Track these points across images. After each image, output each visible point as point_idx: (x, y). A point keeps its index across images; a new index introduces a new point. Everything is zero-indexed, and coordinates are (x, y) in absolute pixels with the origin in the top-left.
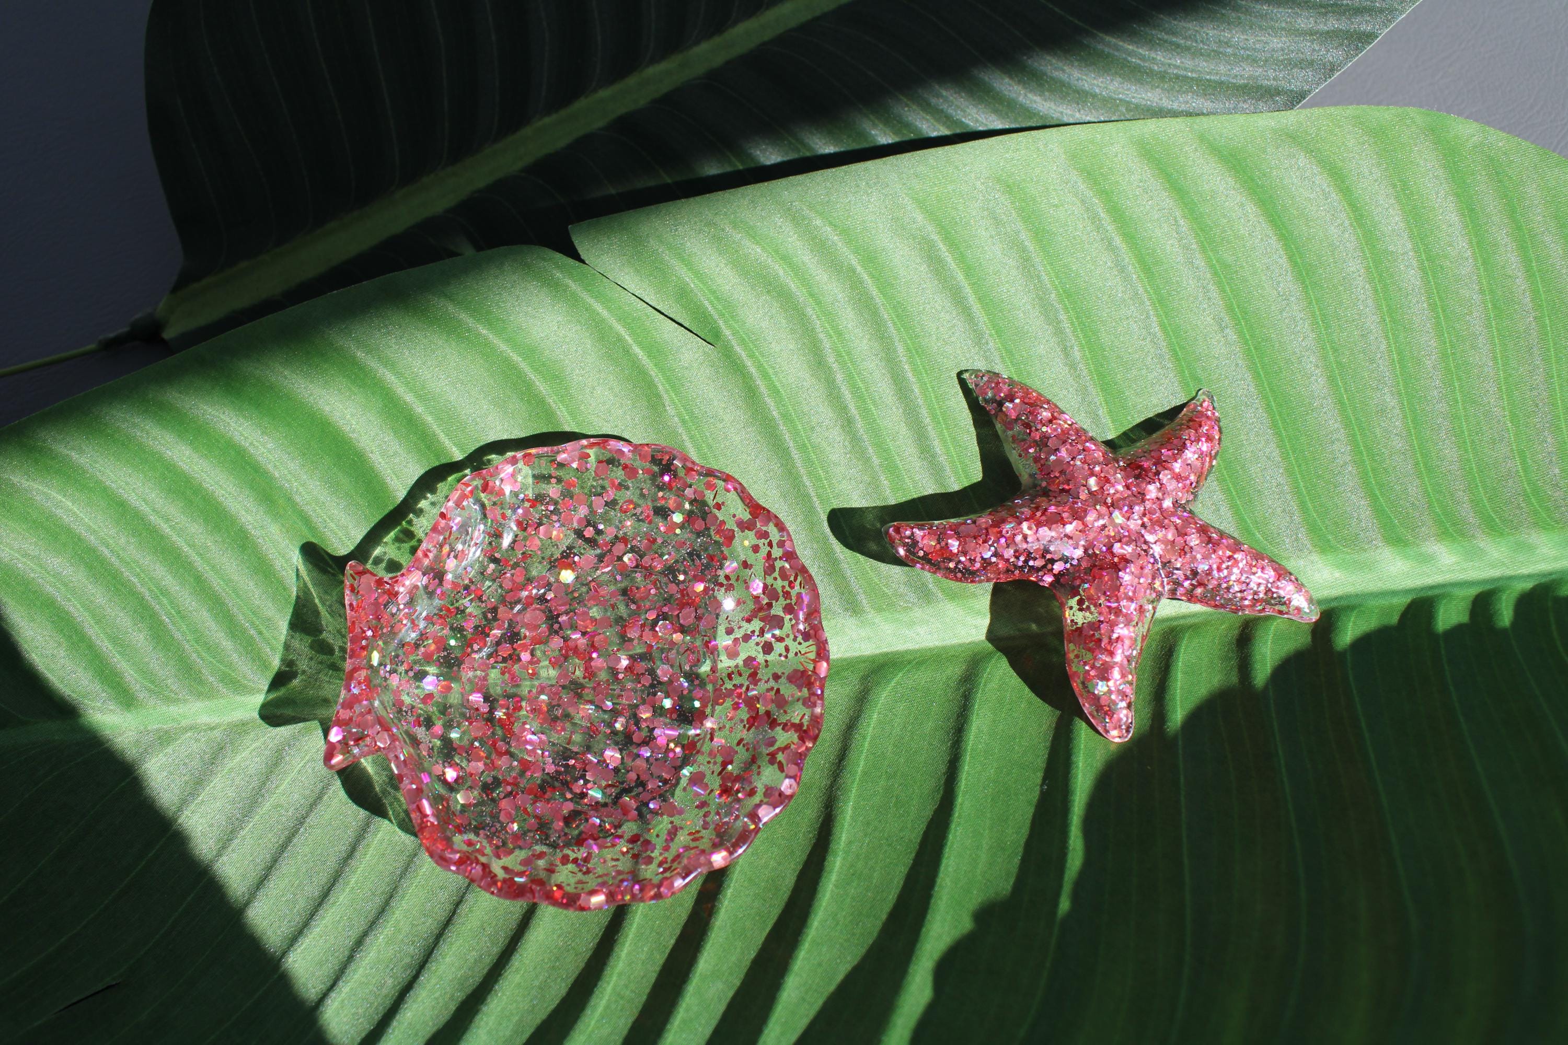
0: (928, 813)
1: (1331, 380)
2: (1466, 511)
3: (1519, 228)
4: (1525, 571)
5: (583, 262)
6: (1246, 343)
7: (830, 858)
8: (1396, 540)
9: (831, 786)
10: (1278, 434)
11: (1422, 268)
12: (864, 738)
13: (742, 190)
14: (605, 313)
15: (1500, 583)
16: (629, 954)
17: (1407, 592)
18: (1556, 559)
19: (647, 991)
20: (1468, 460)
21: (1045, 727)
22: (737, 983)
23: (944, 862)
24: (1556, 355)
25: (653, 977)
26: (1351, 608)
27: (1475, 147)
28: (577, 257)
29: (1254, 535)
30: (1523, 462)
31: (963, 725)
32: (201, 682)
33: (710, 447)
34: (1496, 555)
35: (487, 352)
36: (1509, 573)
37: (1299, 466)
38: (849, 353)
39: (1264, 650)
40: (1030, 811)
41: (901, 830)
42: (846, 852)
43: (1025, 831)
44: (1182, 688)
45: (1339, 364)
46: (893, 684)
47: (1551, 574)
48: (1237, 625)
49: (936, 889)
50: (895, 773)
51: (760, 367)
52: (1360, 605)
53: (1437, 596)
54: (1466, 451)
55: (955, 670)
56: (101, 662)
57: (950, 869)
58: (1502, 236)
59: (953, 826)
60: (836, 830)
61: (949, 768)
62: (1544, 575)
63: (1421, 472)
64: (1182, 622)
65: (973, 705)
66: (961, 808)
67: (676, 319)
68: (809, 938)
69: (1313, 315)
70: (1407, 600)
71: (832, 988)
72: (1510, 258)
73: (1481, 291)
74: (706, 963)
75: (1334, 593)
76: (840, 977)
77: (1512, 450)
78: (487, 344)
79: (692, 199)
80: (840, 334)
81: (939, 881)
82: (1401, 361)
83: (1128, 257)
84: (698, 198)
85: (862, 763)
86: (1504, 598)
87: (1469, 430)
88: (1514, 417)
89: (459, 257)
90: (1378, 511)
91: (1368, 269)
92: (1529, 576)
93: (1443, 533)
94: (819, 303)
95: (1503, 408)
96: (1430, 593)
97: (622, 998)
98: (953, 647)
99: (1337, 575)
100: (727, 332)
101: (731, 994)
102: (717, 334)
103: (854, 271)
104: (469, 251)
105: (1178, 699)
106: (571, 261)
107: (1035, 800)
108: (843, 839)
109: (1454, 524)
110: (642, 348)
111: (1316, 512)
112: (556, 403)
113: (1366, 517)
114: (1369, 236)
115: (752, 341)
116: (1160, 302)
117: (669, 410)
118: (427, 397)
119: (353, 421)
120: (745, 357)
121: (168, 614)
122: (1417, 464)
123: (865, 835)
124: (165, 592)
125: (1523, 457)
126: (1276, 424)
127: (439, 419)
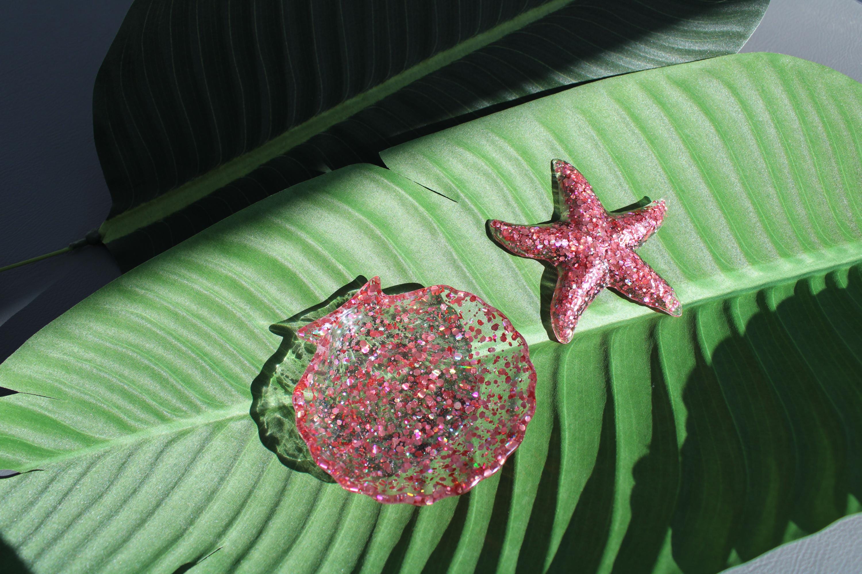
0: (602, 405)
1: (743, 184)
2: (813, 238)
3: (816, 103)
4: (844, 261)
5: (388, 169)
6: (702, 171)
7: (562, 433)
8: (785, 255)
9: (553, 401)
10: (724, 213)
11: (776, 127)
12: (563, 376)
13: (466, 124)
14: (403, 192)
15: (834, 269)
16: (479, 492)
17: (794, 278)
18: (857, 254)
19: (492, 507)
20: (810, 214)
21: (645, 360)
22: (534, 495)
23: (617, 426)
24: (842, 161)
25: (492, 501)
26: (772, 288)
27: (791, 67)
28: (385, 166)
29: (721, 260)
30: (835, 212)
31: (608, 365)
32: (232, 395)
33: (463, 250)
34: (830, 256)
35: (349, 217)
36: (838, 263)
37: (735, 226)
38: (521, 198)
39: (737, 312)
40: (650, 398)
41: (592, 416)
42: (570, 429)
43: (650, 407)
44: (704, 333)
45: (746, 176)
46: (570, 350)
47: (856, 261)
48: (721, 302)
49: (617, 438)
50: (582, 391)
51: (480, 209)
52: (775, 286)
53: (809, 278)
54: (809, 210)
55: (597, 340)
56: (180, 393)
57: (621, 428)
58: (809, 108)
59: (616, 409)
60: (562, 420)
61: (606, 384)
62: (853, 262)
63: (790, 222)
64: (696, 304)
65: (610, 355)
66: (618, 401)
67: (437, 192)
68: (564, 470)
69: (731, 155)
70: (795, 281)
71: (581, 490)
72: (814, 117)
73: (804, 135)
74: (518, 489)
75: (761, 282)
76: (583, 484)
77: (829, 208)
78: (350, 213)
79: (436, 133)
80: (515, 190)
81: (617, 434)
82: (773, 171)
83: (642, 137)
84: (439, 133)
85: (565, 388)
86: (838, 274)
87: (808, 200)
88: (827, 191)
89: (323, 175)
90: (774, 243)
91: (752, 130)
92: (847, 264)
93: (805, 249)
94: (503, 176)
95: (822, 188)
96: (805, 277)
97: (481, 512)
98: (593, 330)
99: (761, 274)
100: (462, 195)
101: (533, 501)
102: (458, 197)
103: (517, 159)
104: (328, 171)
105: (704, 338)
106: (383, 169)
107: (651, 392)
108: (566, 423)
109: (809, 244)
110: (424, 207)
111: (746, 246)
112: (386, 238)
113: (769, 246)
114: (750, 115)
115: (475, 198)
116: (660, 157)
117: (441, 235)
118: (323, 242)
119: (289, 258)
120: (473, 207)
121: (209, 365)
122: (788, 218)
123: (576, 421)
124: (206, 354)
125: (834, 210)
126: (722, 207)
127: (331, 252)
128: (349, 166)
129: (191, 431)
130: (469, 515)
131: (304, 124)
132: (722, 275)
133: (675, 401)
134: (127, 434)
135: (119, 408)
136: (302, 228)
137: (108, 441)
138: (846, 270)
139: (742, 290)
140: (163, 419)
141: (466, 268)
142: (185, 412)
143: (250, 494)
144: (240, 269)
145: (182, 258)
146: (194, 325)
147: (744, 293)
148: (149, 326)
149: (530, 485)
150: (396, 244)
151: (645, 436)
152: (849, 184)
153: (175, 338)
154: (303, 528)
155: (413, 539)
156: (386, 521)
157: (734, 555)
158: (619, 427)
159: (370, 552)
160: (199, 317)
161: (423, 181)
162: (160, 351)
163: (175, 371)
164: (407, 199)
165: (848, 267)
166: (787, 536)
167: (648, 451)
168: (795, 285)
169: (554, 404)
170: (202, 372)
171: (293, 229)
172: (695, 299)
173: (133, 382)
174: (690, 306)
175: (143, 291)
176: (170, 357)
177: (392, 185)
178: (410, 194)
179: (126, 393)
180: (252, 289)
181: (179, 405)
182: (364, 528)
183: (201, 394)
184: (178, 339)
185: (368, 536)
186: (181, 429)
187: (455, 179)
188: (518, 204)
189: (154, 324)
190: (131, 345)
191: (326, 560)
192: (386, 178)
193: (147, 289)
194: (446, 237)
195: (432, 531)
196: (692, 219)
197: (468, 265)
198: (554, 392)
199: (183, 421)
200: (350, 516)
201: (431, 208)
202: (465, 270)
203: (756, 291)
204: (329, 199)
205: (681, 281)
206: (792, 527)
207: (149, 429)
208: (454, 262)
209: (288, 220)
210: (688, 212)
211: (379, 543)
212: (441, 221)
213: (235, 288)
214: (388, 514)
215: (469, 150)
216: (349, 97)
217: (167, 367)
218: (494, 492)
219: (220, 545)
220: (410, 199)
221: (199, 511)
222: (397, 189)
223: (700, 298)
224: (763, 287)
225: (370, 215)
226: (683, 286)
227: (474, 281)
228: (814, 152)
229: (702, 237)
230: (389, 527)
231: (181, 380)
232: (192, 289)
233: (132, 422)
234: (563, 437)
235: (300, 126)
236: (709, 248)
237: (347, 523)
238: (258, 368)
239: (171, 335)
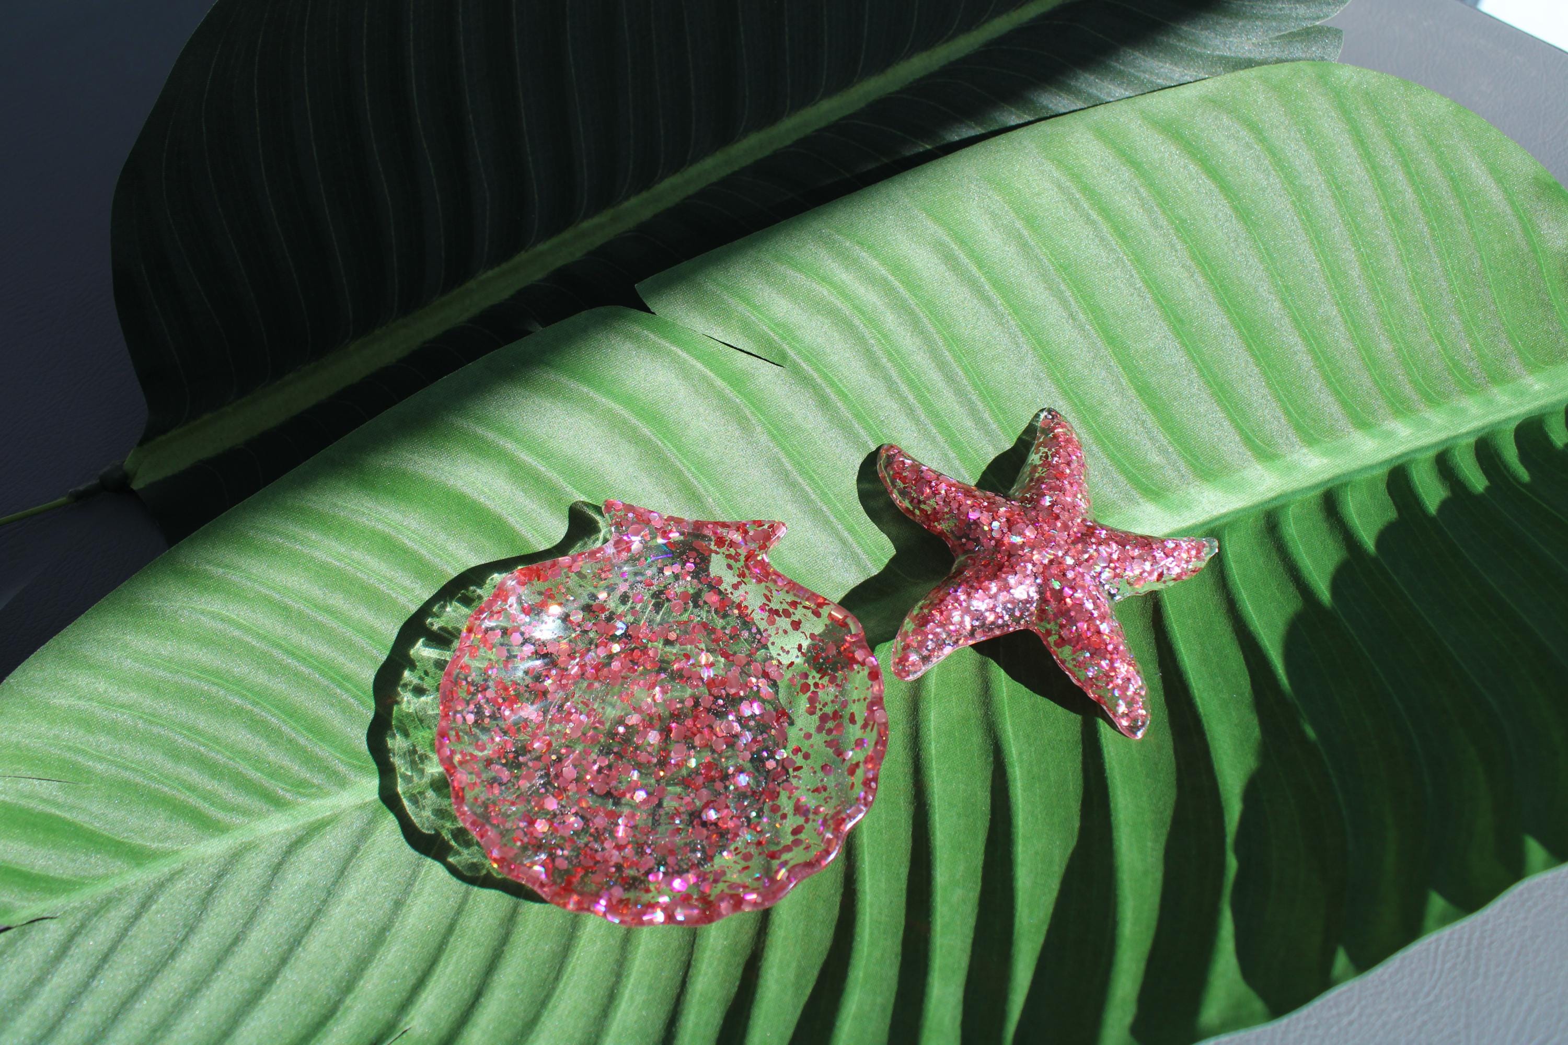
1: (1283, 301)
2: (1408, 390)
3: (1400, 150)
4: (1463, 430)
5: (653, 313)
6: (1212, 283)
7: (1010, 770)
8: (1363, 424)
9: (986, 714)
10: (1253, 355)
11: (1334, 196)
14: (685, 355)
15: (1448, 444)
17: (1381, 464)
18: (1484, 416)
20: (1400, 349)
23: (1105, 750)
24: (1447, 251)
26: (1346, 485)
28: (648, 310)
29: (1254, 441)
30: (1441, 343)
33: (799, 452)
34: (1439, 421)
35: (589, 406)
36: (1453, 433)
37: (1276, 378)
38: (897, 352)
39: (1290, 531)
41: (1057, 735)
42: (1021, 761)
45: (1286, 287)
47: (1483, 428)
48: (1262, 516)
49: (1108, 771)
51: (826, 377)
52: (1350, 482)
53: (1407, 462)
54: (1397, 342)
56: (305, 752)
57: (1112, 754)
58: (1388, 158)
60: (1005, 747)
62: (1480, 430)
63: (1368, 366)
64: (1217, 523)
67: (746, 350)
68: (1020, 834)
69: (1260, 251)
70: (1386, 469)
72: (1397, 175)
73: (1382, 208)
74: (941, 876)
75: (1326, 476)
77: (1431, 336)
80: (885, 336)
81: (1107, 766)
82: (1333, 276)
83: (1105, 228)
85: (1005, 689)
86: (1456, 454)
87: (1395, 324)
88: (1427, 307)
89: (531, 336)
90: (1344, 404)
91: (1293, 203)
92: (1468, 433)
93: (1396, 412)
94: (863, 313)
95: (1417, 301)
96: (1400, 462)
97: (880, 923)
99: (1325, 461)
100: (791, 353)
102: (784, 356)
103: (886, 280)
105: (1238, 582)
106: (645, 314)
108: (1014, 752)
109: (1402, 403)
110: (724, 379)
111: (1296, 412)
112: (660, 440)
113: (1335, 409)
114: (1289, 177)
115: (814, 356)
116: (1138, 261)
117: (759, 429)
118: (547, 456)
119: (486, 490)
120: (811, 372)
121: (355, 697)
122: (1364, 359)
123: (1030, 745)
124: (347, 678)
125: (1439, 338)
126: (1249, 346)
127: (561, 473)
128: (583, 314)
129: (332, 821)
130: (858, 930)
132: (1259, 467)
133: (1202, 698)
134: (212, 836)
135: (192, 788)
136: (508, 433)
137: (176, 852)
138: (1467, 445)
139: (1294, 493)
140: (278, 803)
141: (809, 485)
142: (319, 787)
143: (451, 929)
144: (398, 517)
145: (289, 504)
146: (319, 626)
147: (1299, 498)
148: (237, 633)
149: (961, 868)
150: (679, 450)
151: (1156, 764)
152: (1463, 293)
153: (287, 651)
154: (557, 979)
155: (761, 982)
156: (708, 953)
157: (1341, 961)
158: (1109, 753)
159: (685, 1012)
160: (329, 610)
161: (719, 334)
162: (261, 678)
163: (292, 713)
164: (693, 366)
165: (1472, 440)
166: (1430, 921)
168: (1386, 478)
169: (988, 719)
170: (343, 712)
171: (491, 435)
172: (1215, 513)
173: (216, 740)
174: (1207, 527)
175: (221, 571)
176: (279, 686)
177: (667, 344)
178: (697, 358)
179: (203, 762)
180: (423, 552)
181: (305, 774)
182: (669, 973)
183: (344, 752)
184: (293, 654)
185: (678, 984)
186: (312, 819)
187: (776, 324)
188: (893, 362)
189: (247, 630)
190: (205, 671)
191: (607, 1035)
192: (653, 331)
193: (227, 566)
194: (770, 432)
195: (794, 964)
196: (1199, 370)
197: (811, 479)
198: (986, 698)
199: (316, 803)
200: (641, 950)
201: (737, 380)
202: (807, 488)
203: (1319, 491)
204: (552, 375)
205: (1188, 484)
206: (1437, 903)
207: (252, 825)
208: (787, 476)
209: (479, 420)
210: (1193, 357)
211: (701, 995)
212: (758, 402)
213: (392, 552)
214: (711, 940)
215: (800, 271)
217: (277, 707)
218: (903, 884)
219: (405, 1026)
220: (699, 365)
221: (360, 966)
222: (674, 348)
223: (1223, 511)
224: (1330, 485)
225: (629, 401)
226: (1192, 491)
227: (825, 509)
228: (1400, 238)
229: (1219, 402)
230: (715, 963)
231: (307, 729)
232: (312, 559)
233: (219, 814)
234: (1010, 777)
236: (1233, 421)
237: (637, 963)
239: (280, 646)
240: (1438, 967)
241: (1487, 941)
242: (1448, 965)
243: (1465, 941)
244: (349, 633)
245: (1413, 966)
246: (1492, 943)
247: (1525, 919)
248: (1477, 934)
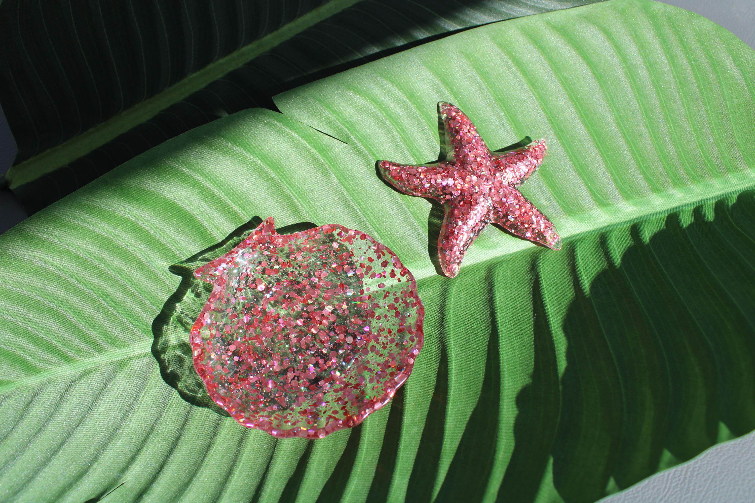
0: (487, 337)
1: (618, 124)
2: (682, 174)
3: (685, 48)
4: (711, 196)
5: (281, 113)
6: (580, 112)
7: (450, 364)
8: (656, 190)
9: (441, 333)
10: (600, 151)
11: (648, 70)
12: (450, 309)
13: (355, 68)
14: (296, 135)
15: (702, 203)
16: (370, 423)
17: (665, 211)
18: (722, 189)
19: (383, 437)
20: (680, 151)
21: (527, 292)
22: (423, 425)
23: (501, 356)
24: (708, 101)
25: (383, 431)
26: (644, 222)
27: (662, 14)
28: (278, 111)
29: (597, 196)
30: (702, 150)
31: (492, 297)
32: (134, 335)
33: (354, 190)
34: (698, 191)
35: (244, 160)
36: (705, 197)
37: (611, 163)
38: (409, 139)
39: (612, 245)
40: (532, 328)
41: (477, 347)
42: (456, 360)
43: (532, 337)
44: (582, 266)
45: (620, 117)
46: (456, 284)
47: (721, 196)
48: (598, 236)
49: (501, 368)
50: (468, 323)
51: (370, 151)
52: (647, 220)
53: (678, 211)
54: (678, 147)
55: (482, 274)
56: (83, 333)
57: (505, 359)
58: (678, 51)
59: (500, 340)
60: (449, 352)
61: (491, 316)
62: (719, 197)
63: (661, 159)
64: (574, 238)
65: (494, 288)
66: (502, 332)
67: (329, 134)
68: (451, 399)
69: (606, 97)
70: (666, 215)
71: (468, 419)
72: (683, 61)
73: (674, 78)
74: (407, 419)
75: (635, 216)
76: (469, 414)
77: (697, 145)
78: (244, 156)
79: (327, 78)
80: (403, 131)
81: (501, 365)
82: (645, 112)
83: (524, 80)
84: (329, 77)
85: (452, 321)
86: (706, 208)
87: (678, 138)
88: (695, 130)
89: (219, 120)
90: (647, 179)
91: (626, 73)
93: (675, 184)
94: (391, 118)
95: (690, 127)
96: (675, 211)
97: (373, 443)
98: (478, 264)
99: (635, 208)
100: (352, 137)
101: (422, 430)
102: (349, 139)
103: (405, 102)
104: (225, 115)
105: (582, 270)
106: (276, 113)
107: (533, 323)
108: (453, 355)
109: (678, 180)
110: (316, 149)
111: (621, 182)
112: (280, 179)
113: (642, 182)
114: (624, 58)
115: (365, 139)
116: (541, 98)
117: (333, 176)
118: (219, 185)
119: (186, 201)
120: (363, 148)
121: (111, 306)
122: (659, 156)
123: (462, 351)
124: (108, 295)
125: (701, 147)
126: (598, 146)
127: (227, 194)
128: (244, 111)
129: (94, 370)
130: (360, 446)
131: (202, 71)
132: (599, 210)
133: (555, 331)
134: (32, 375)
135: (23, 349)
136: (199, 172)
137: (13, 382)
138: (712, 204)
139: (617, 224)
140: (67, 359)
141: (357, 206)
142: (88, 352)
143: (152, 429)
144: (139, 213)
145: (83, 203)
146: (95, 267)
147: (619, 227)
148: (52, 269)
149: (419, 415)
150: (290, 185)
151: (528, 366)
152: (715, 123)
153: (77, 280)
154: (202, 461)
155: (307, 469)
156: (282, 453)
157: (612, 483)
158: (503, 358)
159: (267, 483)
160: (101, 260)
161: (315, 124)
162: (63, 294)
163: (78, 313)
164: (300, 141)
165: (714, 201)
166: (662, 464)
167: (531, 381)
168: (666, 219)
169: (441, 337)
170: (104, 313)
171: (190, 172)
172: (574, 233)
173: (36, 324)
174: (569, 240)
175: (45, 236)
176: (73, 299)
177: (284, 128)
178: (302, 137)
179: (30, 336)
180: (152, 232)
181: (82, 345)
182: (261, 460)
183: (103, 334)
184: (81, 282)
185: (265, 468)
186: (84, 369)
187: (346, 122)
188: (406, 144)
189: (58, 268)
190: (34, 288)
191: (225, 492)
192: (279, 122)
193: (48, 234)
194: (338, 178)
195: (326, 462)
196: (570, 157)
197: (359, 204)
198: (442, 325)
199: (86, 360)
200: (248, 448)
201: (323, 150)
202: (356, 208)
203: (630, 224)
204: (224, 142)
205: (560, 217)
206: (667, 455)
207: (53, 370)
208: (346, 201)
209: (184, 164)
210: (567, 150)
211: (276, 474)
212: (333, 162)
213: (135, 231)
214: (284, 446)
215: (359, 94)
216: (245, 44)
217: (70, 309)
218: (385, 423)
219: (123, 480)
220: (303, 141)
221: (104, 446)
222: (290, 132)
223: (578, 232)
224: (636, 221)
225: (264, 158)
226: (562, 220)
227: (365, 219)
228: (683, 93)
229: (579, 174)
230: (285, 458)
231: (84, 321)
232: (94, 232)
233: (37, 363)
234: (450, 369)
235: (198, 73)
236: (586, 184)
237: (245, 455)
238: (158, 307)
239: (75, 278)
240: (668, 485)
241: (696, 473)
242: (673, 485)
243: (684, 473)
244: (111, 272)
245: (655, 484)
246: (698, 474)
247: (717, 462)
248: (691, 469)
